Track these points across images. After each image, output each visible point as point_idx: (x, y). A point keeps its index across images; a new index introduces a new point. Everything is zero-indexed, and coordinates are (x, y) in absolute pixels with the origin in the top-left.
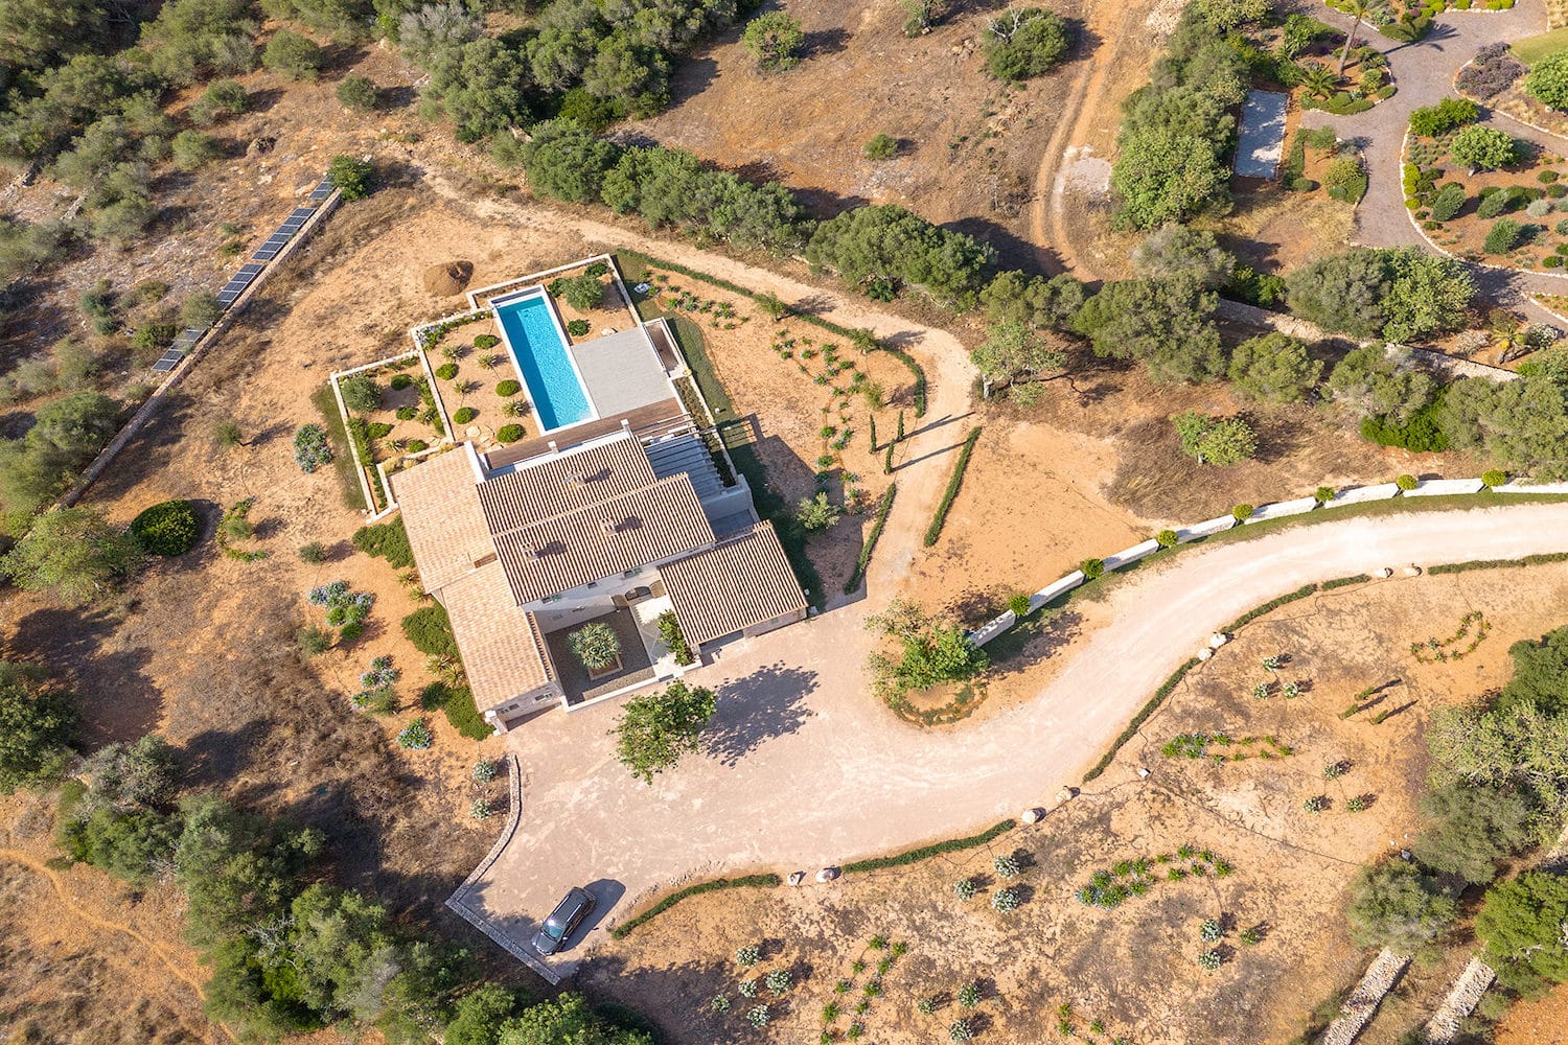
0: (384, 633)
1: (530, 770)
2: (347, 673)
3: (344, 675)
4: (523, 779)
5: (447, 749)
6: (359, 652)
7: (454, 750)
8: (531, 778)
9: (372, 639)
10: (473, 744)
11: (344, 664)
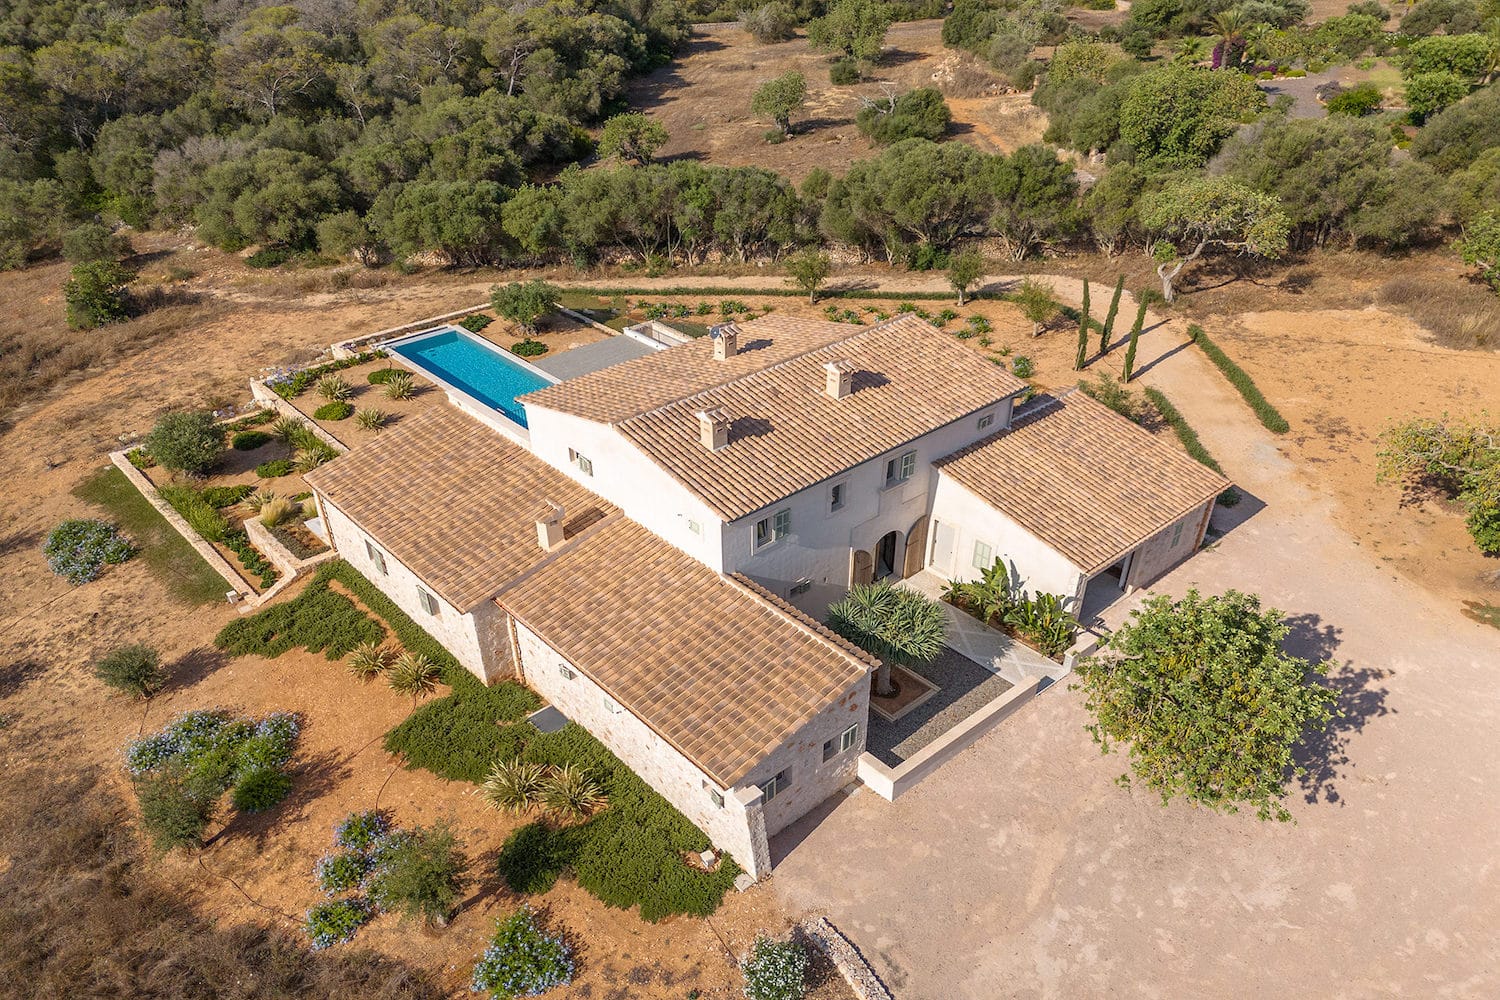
0: (347, 775)
1: (883, 942)
2: (270, 881)
3: (267, 887)
4: (880, 966)
5: (627, 966)
6: (292, 831)
7: (647, 960)
8: (897, 957)
9: (318, 794)
10: (693, 929)
11: (260, 863)
